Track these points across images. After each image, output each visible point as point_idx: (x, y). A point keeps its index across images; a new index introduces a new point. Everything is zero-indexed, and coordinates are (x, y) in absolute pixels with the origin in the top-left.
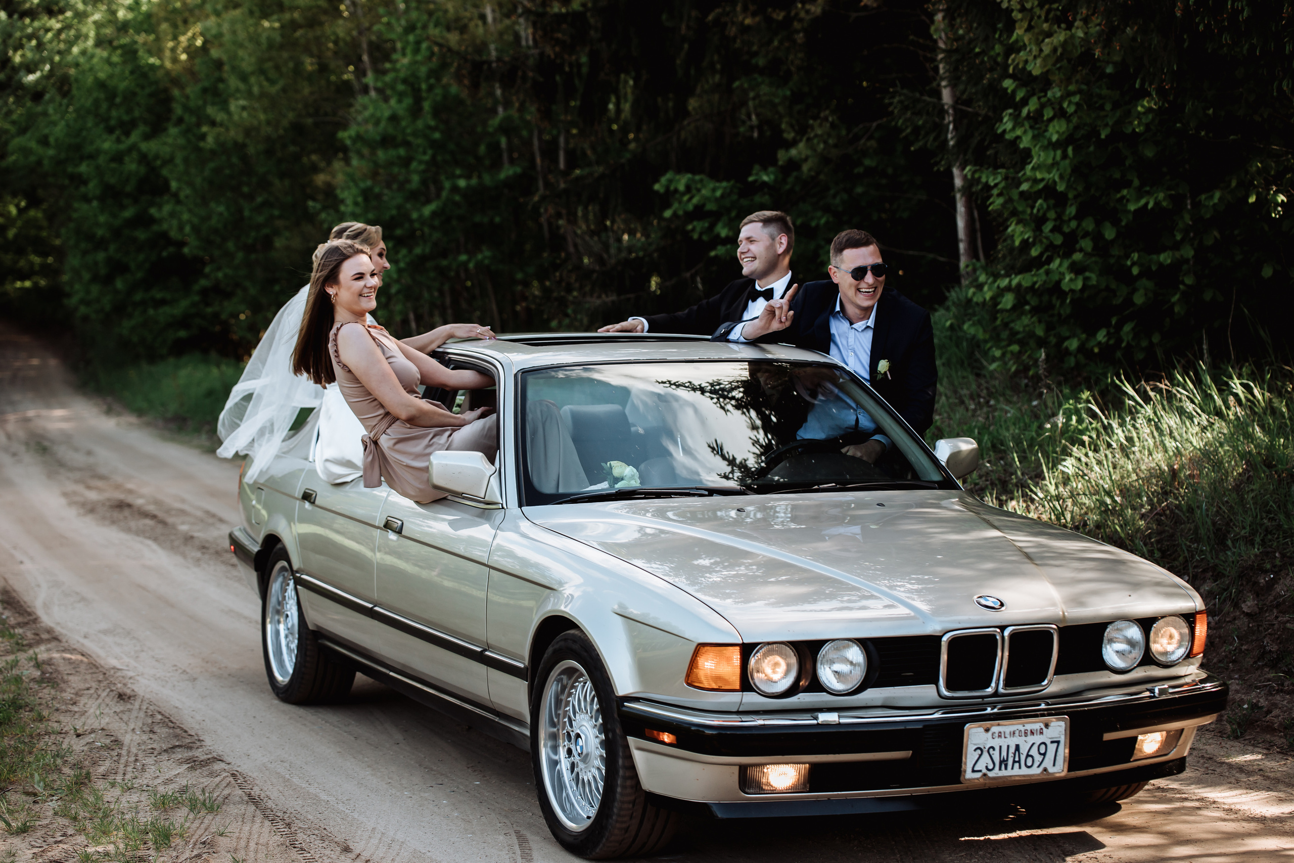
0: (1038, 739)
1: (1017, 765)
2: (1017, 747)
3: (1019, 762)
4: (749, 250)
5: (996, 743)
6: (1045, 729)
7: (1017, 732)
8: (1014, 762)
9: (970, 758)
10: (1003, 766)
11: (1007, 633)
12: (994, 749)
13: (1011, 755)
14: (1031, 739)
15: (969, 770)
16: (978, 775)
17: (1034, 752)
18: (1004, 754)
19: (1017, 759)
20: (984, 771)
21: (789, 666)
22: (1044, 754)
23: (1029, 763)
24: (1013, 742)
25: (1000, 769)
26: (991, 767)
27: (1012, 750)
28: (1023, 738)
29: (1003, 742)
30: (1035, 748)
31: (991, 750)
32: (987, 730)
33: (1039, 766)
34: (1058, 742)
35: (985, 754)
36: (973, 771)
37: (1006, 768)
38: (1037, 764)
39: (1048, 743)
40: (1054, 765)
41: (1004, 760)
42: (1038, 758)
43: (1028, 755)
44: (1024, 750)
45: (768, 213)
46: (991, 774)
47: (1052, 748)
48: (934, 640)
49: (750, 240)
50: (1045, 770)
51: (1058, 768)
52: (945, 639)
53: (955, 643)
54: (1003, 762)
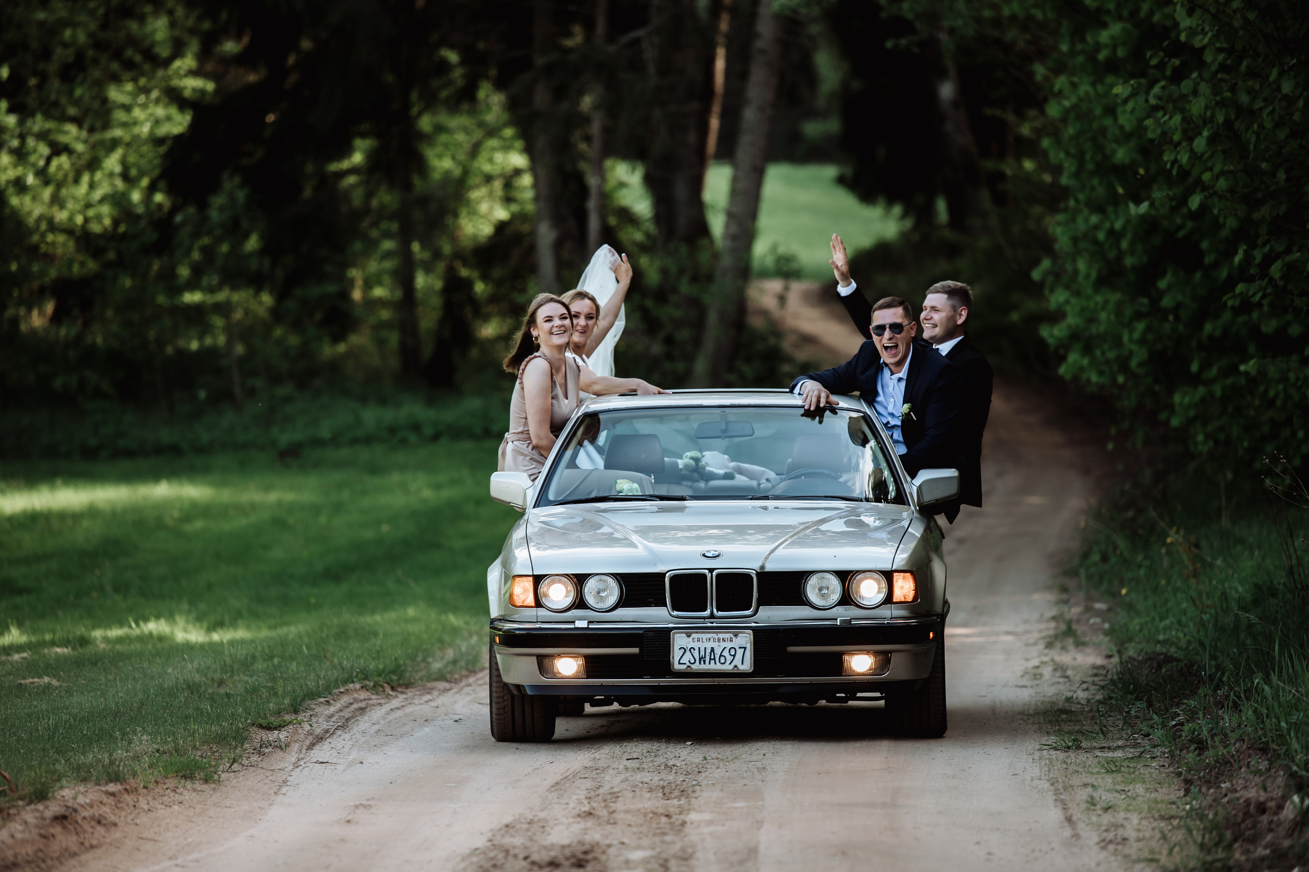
0: (729, 645)
1: (712, 662)
2: (712, 649)
3: (714, 659)
4: (931, 318)
5: (696, 645)
6: (734, 639)
7: (712, 639)
8: (710, 659)
9: (676, 654)
10: (702, 662)
11: (715, 573)
12: (694, 649)
13: (708, 654)
14: (723, 645)
15: (676, 662)
16: (684, 667)
17: (726, 653)
18: (702, 653)
19: (712, 657)
20: (688, 664)
21: (567, 592)
22: (734, 656)
23: (723, 661)
24: (709, 645)
25: (700, 663)
26: (693, 661)
27: (708, 651)
28: (717, 643)
29: (702, 645)
30: (727, 651)
31: (692, 650)
32: (689, 636)
33: (730, 664)
34: (745, 648)
35: (688, 653)
36: (679, 663)
37: (705, 663)
38: (728, 662)
39: (737, 648)
40: (742, 664)
41: (702, 658)
42: (729, 658)
43: (721, 655)
44: (718, 652)
45: (950, 283)
46: (693, 667)
47: (740, 652)
48: (662, 576)
49: (933, 308)
50: (736, 666)
51: (747, 666)
52: (667, 575)
53: (674, 579)
54: (702, 659)
